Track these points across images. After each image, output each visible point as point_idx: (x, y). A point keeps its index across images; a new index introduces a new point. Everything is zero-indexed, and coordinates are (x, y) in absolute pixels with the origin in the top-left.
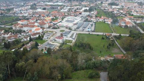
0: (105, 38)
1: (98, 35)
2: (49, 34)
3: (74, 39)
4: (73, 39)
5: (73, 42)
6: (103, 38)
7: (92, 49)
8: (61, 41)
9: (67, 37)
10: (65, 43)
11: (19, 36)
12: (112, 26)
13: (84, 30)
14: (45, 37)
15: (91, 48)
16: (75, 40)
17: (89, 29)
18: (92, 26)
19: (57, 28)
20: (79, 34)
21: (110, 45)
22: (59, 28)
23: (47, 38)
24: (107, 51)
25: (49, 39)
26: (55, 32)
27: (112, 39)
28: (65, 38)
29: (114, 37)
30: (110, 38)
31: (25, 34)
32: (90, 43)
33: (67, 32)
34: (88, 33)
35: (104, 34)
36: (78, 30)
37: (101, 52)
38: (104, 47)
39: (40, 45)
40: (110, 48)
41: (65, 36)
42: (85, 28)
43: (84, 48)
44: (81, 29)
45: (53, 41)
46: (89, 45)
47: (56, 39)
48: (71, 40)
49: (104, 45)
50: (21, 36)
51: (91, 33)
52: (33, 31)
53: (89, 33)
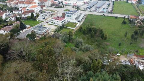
0: (128, 23)
1: (116, 18)
2: (46, 13)
3: (80, 22)
4: (78, 21)
5: (77, 26)
6: (124, 23)
7: (105, 39)
8: (60, 23)
9: (71, 19)
10: (65, 27)
11: (9, 14)
12: (138, 7)
13: (97, 10)
14: (40, 17)
15: (103, 37)
16: (82, 23)
17: (104, 9)
18: (108, 6)
19: (61, 7)
20: (88, 15)
21: (136, 33)
22: (63, 7)
23: (44, 18)
24: (131, 43)
25: (46, 19)
26: (56, 12)
27: (139, 25)
28: (67, 19)
29: (142, 21)
30: (136, 22)
31: (17, 12)
32: (102, 28)
33: (72, 11)
34: (102, 14)
35: (127, 17)
36: (89, 10)
37: (120, 45)
38: (126, 36)
39: (29, 28)
40: (136, 39)
41: (68, 16)
42: (99, 8)
43: (92, 36)
44: (93, 9)
45: (50, 23)
46: (101, 31)
47: (55, 21)
48: (75, 23)
49: (126, 33)
50: (11, 14)
51: (106, 15)
52: (27, 8)
53: (104, 14)
